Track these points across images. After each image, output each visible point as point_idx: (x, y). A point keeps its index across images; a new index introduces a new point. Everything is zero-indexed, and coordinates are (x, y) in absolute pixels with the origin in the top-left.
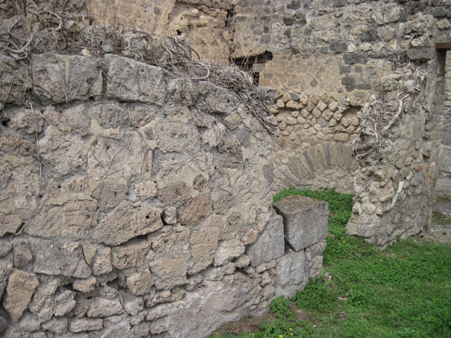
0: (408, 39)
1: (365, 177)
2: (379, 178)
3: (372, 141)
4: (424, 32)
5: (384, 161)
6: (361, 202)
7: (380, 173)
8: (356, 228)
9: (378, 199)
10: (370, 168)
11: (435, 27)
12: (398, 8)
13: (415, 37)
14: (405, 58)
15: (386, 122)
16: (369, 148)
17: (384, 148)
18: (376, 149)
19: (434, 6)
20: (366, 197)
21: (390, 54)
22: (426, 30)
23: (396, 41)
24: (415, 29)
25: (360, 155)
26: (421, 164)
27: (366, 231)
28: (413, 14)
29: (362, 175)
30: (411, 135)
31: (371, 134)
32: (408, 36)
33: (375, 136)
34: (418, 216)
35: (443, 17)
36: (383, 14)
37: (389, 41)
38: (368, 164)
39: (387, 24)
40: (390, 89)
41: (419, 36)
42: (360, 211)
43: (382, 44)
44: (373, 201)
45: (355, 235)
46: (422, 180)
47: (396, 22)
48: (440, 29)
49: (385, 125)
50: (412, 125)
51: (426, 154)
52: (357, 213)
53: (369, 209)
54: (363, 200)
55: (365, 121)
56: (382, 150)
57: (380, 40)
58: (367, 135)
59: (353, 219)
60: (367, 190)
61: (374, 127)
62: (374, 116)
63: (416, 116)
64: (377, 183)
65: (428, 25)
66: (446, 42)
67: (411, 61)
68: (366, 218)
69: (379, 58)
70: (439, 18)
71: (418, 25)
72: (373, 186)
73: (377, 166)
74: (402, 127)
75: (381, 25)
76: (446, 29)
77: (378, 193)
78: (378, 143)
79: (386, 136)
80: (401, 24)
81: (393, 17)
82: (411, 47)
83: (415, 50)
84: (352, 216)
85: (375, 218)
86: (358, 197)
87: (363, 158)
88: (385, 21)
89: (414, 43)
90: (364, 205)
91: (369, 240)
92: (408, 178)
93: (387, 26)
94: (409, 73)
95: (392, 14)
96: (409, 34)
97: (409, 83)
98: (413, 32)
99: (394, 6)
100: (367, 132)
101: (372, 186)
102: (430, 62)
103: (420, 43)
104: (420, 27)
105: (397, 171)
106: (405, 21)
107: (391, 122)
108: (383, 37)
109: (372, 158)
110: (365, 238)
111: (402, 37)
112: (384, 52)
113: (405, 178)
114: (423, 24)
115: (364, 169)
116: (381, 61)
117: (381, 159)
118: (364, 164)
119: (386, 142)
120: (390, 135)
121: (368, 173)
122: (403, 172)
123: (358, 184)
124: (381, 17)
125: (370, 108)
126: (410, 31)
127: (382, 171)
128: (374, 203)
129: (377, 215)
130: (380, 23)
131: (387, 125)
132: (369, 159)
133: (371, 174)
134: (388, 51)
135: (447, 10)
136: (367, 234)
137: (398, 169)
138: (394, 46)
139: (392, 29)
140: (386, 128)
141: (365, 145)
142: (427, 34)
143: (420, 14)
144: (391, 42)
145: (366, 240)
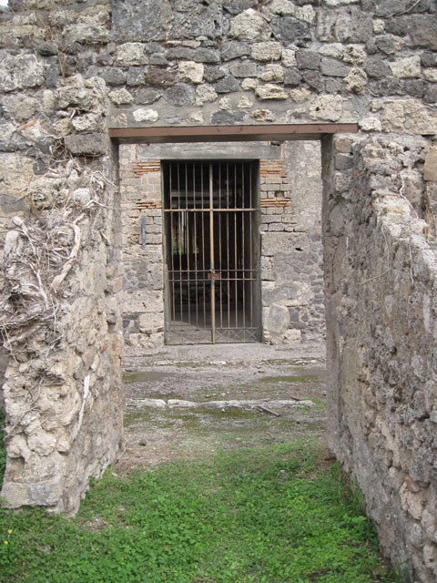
0: (63, 117)
1: (28, 383)
2: (56, 381)
3: (36, 309)
4: (92, 107)
5: (63, 345)
6: (25, 435)
7: (58, 370)
8: (25, 492)
9: (59, 422)
10: (38, 363)
11: (107, 100)
12: (40, 64)
13: (76, 115)
14: (61, 151)
15: (56, 267)
16: (34, 321)
17: (60, 319)
18: (48, 324)
19: (102, 65)
20: (33, 422)
21: (30, 144)
22: (95, 102)
23: (38, 122)
24: (76, 101)
25: (13, 339)
26: (107, 338)
27: (47, 494)
28: (67, 76)
29: (22, 380)
30: (92, 287)
31: (33, 293)
32: (64, 113)
33: (41, 298)
34: (111, 428)
35: (120, 85)
36: (12, 73)
37: (25, 120)
38: (31, 355)
39: (20, 90)
40: (46, 204)
41: (84, 112)
42: (26, 454)
43: (12, 127)
44: (49, 428)
45: (24, 507)
46: (109, 365)
47: (37, 87)
48: (115, 104)
49: (55, 274)
50: (91, 270)
51: (111, 318)
52: (20, 459)
53: (44, 446)
54: (29, 430)
55: (13, 268)
56: (59, 323)
57: (8, 119)
58: (26, 297)
59: (12, 472)
60: (35, 408)
61: (37, 280)
62: (33, 257)
63: (95, 254)
64: (54, 392)
65: (99, 96)
66: (126, 125)
67: (74, 155)
68: (41, 466)
69: (9, 151)
70: (112, 85)
71: (83, 93)
72: (47, 396)
73: (51, 357)
74: (80, 275)
75: (8, 93)
76: (125, 104)
77: (57, 411)
78: (51, 311)
79: (59, 295)
80: (47, 93)
81: (31, 78)
82: (72, 130)
83: (80, 137)
84: (9, 466)
85: (59, 461)
86: (19, 425)
87: (20, 344)
88: (17, 85)
89: (79, 123)
90: (32, 440)
91: (56, 510)
92: (94, 366)
93: (20, 95)
94: (74, 177)
95: (28, 73)
96: (65, 109)
97: (83, 194)
98: (72, 105)
99: (33, 60)
100: (26, 290)
101: (45, 399)
102: (104, 159)
103: (88, 124)
104: (85, 98)
105: (79, 358)
106: (53, 87)
107: (67, 267)
108: (14, 114)
109: (38, 342)
110: (46, 507)
111: (51, 116)
112: (17, 141)
113: (90, 368)
114: (91, 92)
115: (24, 367)
116: (12, 157)
117: (59, 342)
118: (24, 358)
119: (63, 306)
120: (67, 293)
121: (34, 374)
122: (88, 357)
123: (15, 399)
124: (8, 78)
125: (21, 241)
126: (67, 103)
127: (61, 364)
128: (51, 431)
129: (61, 453)
130: (6, 89)
131: (59, 273)
132: (35, 346)
133: (42, 374)
134: (24, 139)
135: (125, 74)
136: (50, 500)
137: (80, 354)
138: (36, 131)
139: (31, 101)
140: (59, 278)
141: (23, 317)
142: (98, 110)
143: (78, 77)
144: (30, 122)
145: (50, 510)
